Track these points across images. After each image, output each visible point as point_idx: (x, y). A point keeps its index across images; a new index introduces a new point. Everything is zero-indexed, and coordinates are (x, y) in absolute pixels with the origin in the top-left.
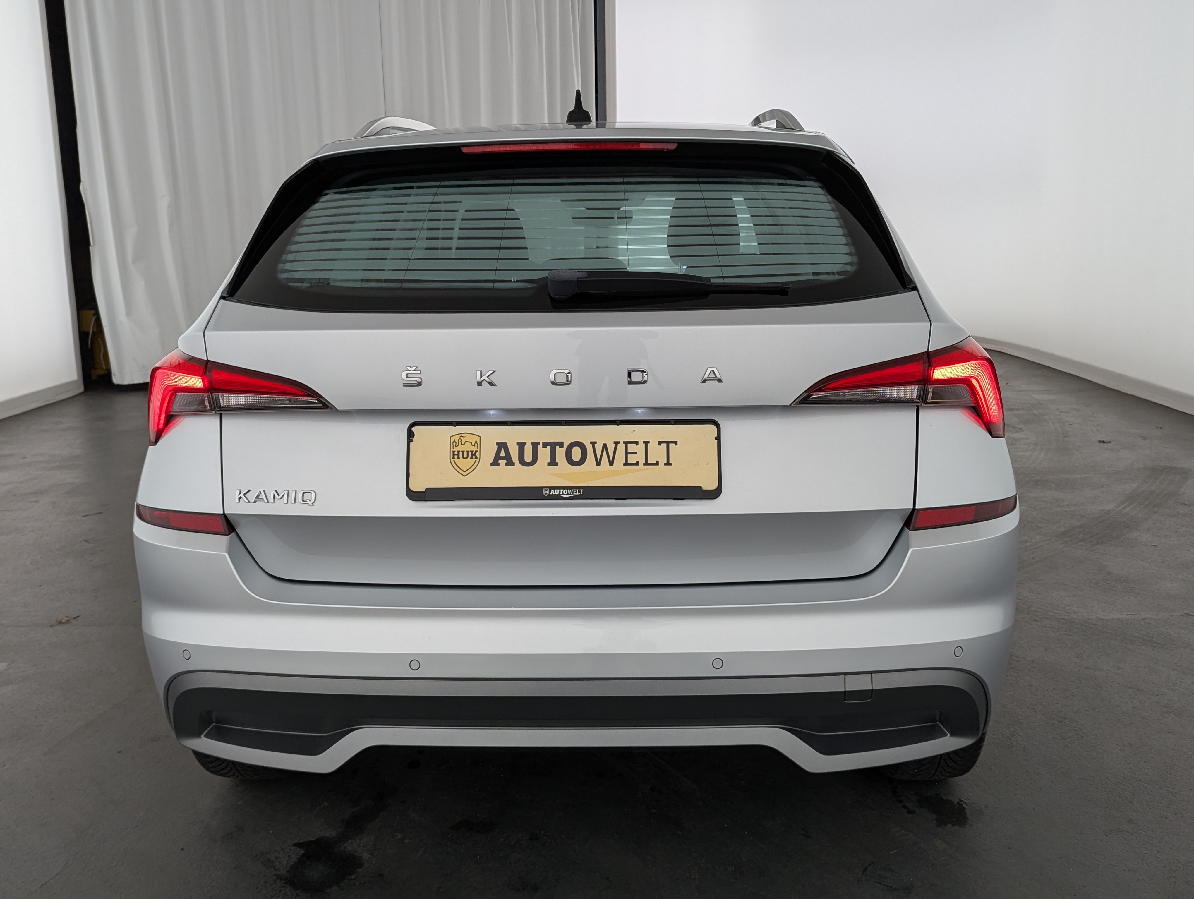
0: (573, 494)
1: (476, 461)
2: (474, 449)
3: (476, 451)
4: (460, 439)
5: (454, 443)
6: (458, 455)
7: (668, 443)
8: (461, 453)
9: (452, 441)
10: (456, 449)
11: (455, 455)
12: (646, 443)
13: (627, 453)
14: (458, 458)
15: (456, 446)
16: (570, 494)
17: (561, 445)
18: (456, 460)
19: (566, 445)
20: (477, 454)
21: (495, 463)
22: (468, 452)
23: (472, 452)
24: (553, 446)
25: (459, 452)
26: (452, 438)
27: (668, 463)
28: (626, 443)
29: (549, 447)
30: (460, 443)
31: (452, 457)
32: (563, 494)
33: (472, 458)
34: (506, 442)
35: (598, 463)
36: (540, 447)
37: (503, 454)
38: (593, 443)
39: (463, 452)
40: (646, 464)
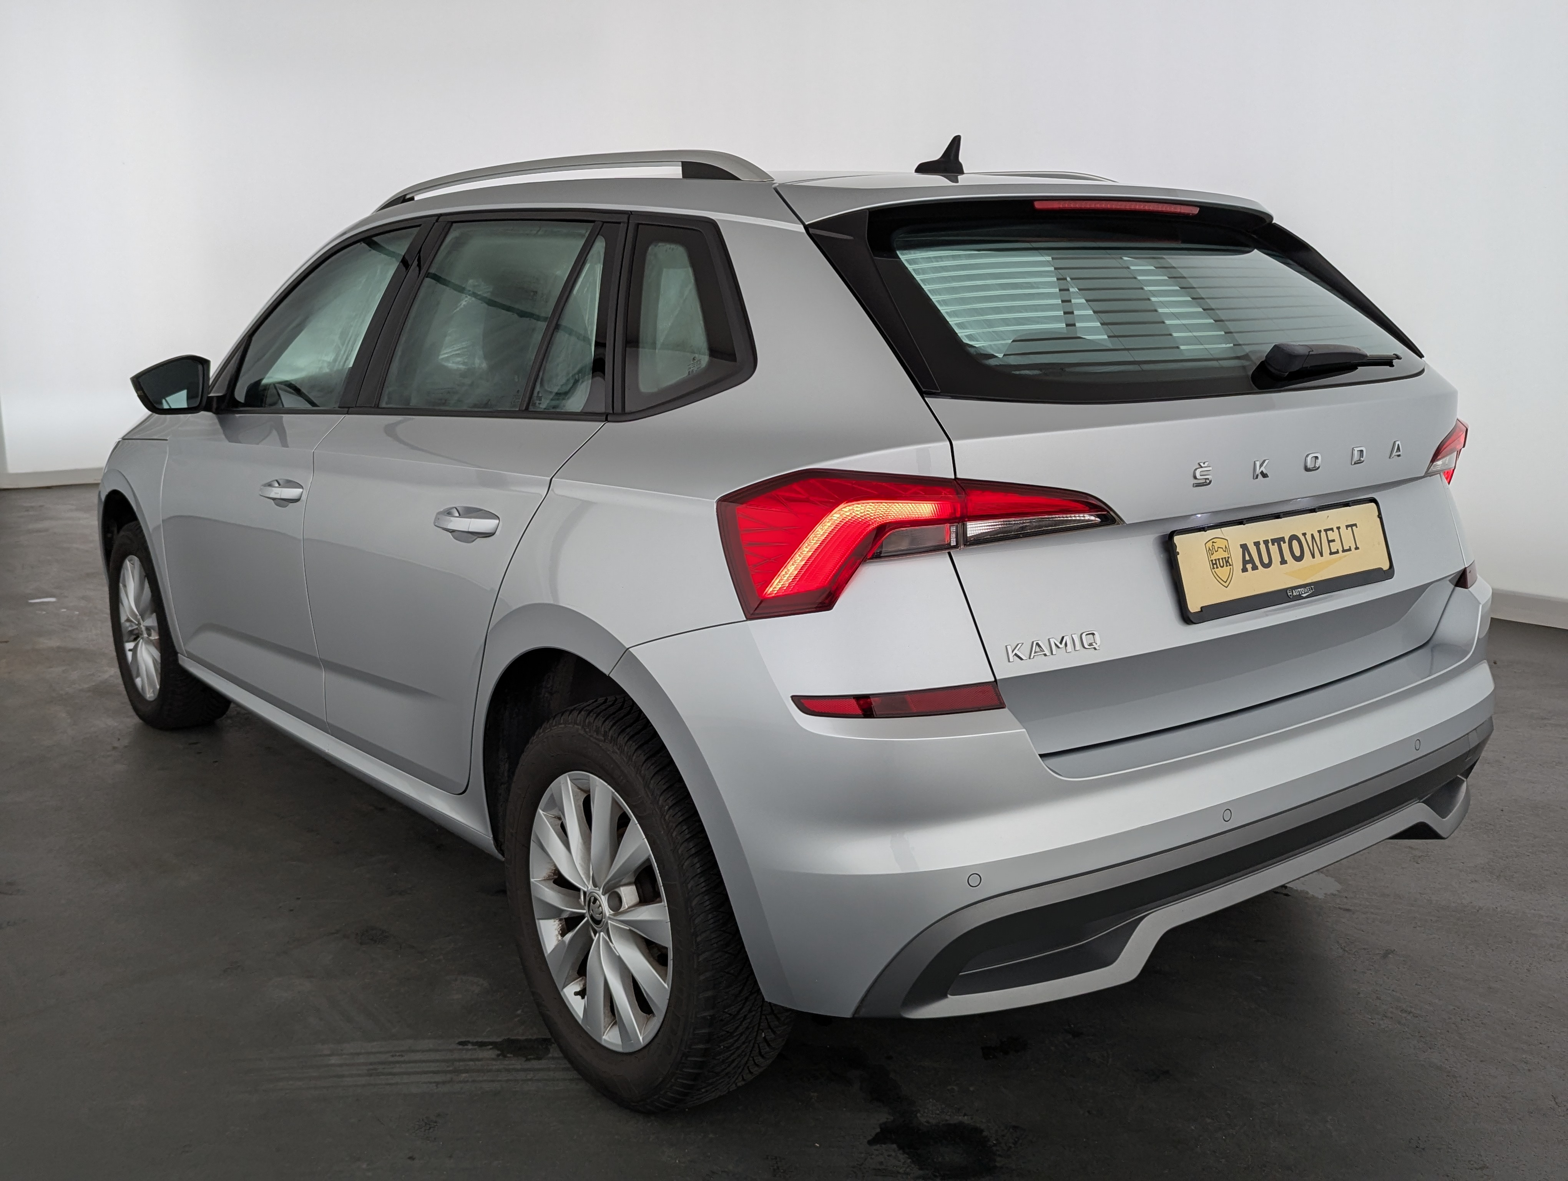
0: (1308, 592)
1: (1231, 568)
2: (1226, 555)
3: (1228, 557)
4: (1213, 545)
5: (1210, 551)
6: (1216, 564)
7: (1351, 526)
8: (1217, 561)
9: (1208, 549)
10: (1213, 558)
11: (1214, 564)
12: (1338, 528)
13: (1329, 542)
14: (1217, 568)
15: (1212, 554)
16: (1307, 593)
17: (1283, 539)
18: (1216, 570)
19: (1287, 540)
20: (1230, 560)
21: (1244, 570)
22: (1222, 559)
23: (1225, 558)
24: (1278, 541)
25: (1215, 560)
26: (1206, 545)
27: (1357, 548)
28: (1326, 530)
29: (1276, 544)
30: (1214, 550)
31: (1212, 567)
32: (1302, 594)
33: (1227, 566)
34: (1246, 544)
35: (1313, 557)
36: (1270, 544)
37: (1247, 558)
38: (1304, 534)
39: (1219, 559)
40: (1344, 551)
